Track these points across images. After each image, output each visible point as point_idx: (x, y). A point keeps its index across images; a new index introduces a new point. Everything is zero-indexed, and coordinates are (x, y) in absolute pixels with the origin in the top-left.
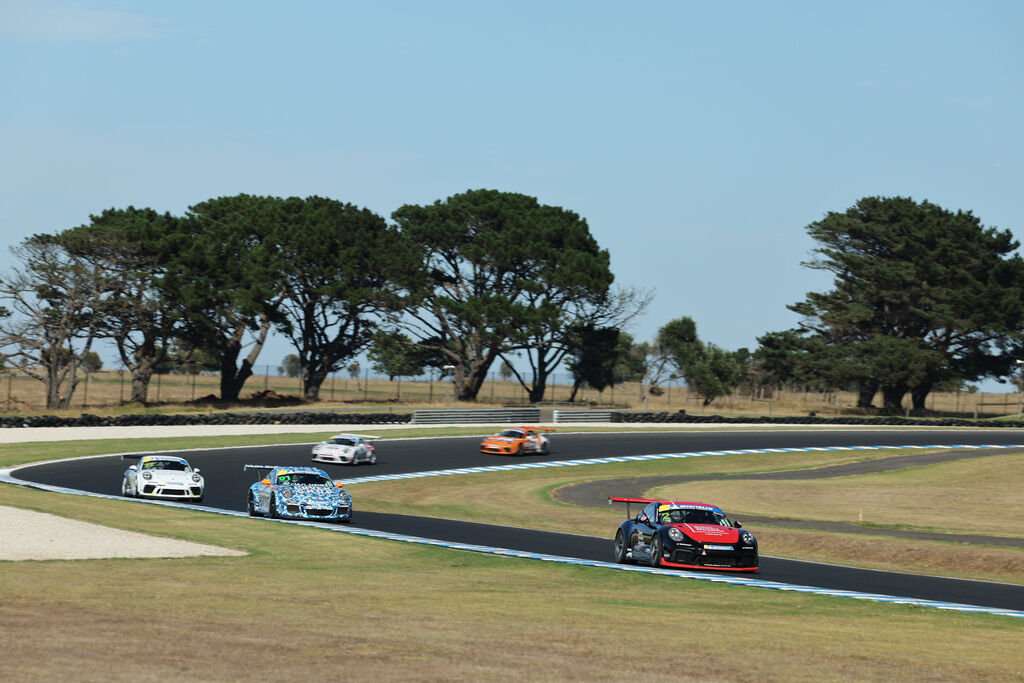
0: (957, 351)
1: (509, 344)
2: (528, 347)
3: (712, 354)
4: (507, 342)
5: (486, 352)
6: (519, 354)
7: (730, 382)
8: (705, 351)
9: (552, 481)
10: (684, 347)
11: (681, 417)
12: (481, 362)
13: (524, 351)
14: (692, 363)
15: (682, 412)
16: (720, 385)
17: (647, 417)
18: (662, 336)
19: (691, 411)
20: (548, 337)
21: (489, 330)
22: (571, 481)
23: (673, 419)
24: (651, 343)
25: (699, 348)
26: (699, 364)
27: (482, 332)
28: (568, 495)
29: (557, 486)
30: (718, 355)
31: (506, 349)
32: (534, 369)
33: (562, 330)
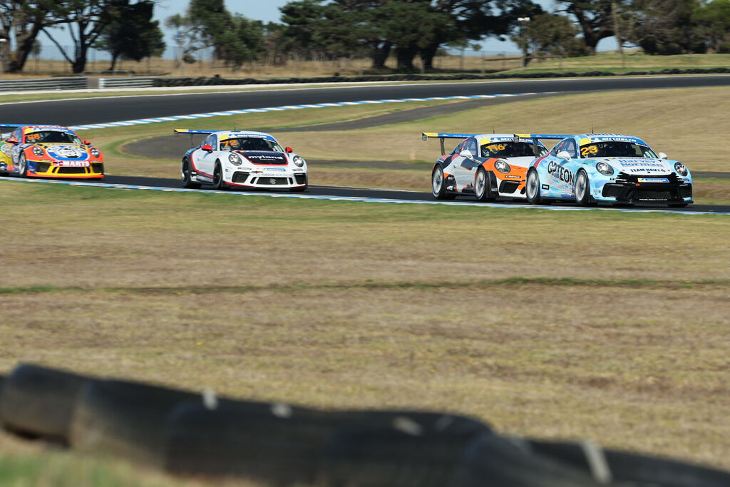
0: (462, 13)
1: (52, 18)
2: (68, 21)
3: (238, 23)
4: (50, 16)
5: (30, 26)
6: (62, 28)
7: (256, 49)
8: (233, 21)
9: (116, 139)
10: (214, 17)
11: (217, 81)
12: (27, 36)
13: (65, 25)
14: (221, 33)
15: (217, 76)
16: (248, 51)
17: (187, 82)
18: (193, 8)
19: (225, 75)
20: (87, 12)
21: (33, 6)
22: (134, 138)
23: (210, 83)
24: (183, 14)
25: (227, 17)
26: (228, 33)
27: (27, 8)
28: (134, 149)
29: (123, 142)
30: (244, 24)
31: (50, 24)
32: (76, 41)
33: (102, 5)
